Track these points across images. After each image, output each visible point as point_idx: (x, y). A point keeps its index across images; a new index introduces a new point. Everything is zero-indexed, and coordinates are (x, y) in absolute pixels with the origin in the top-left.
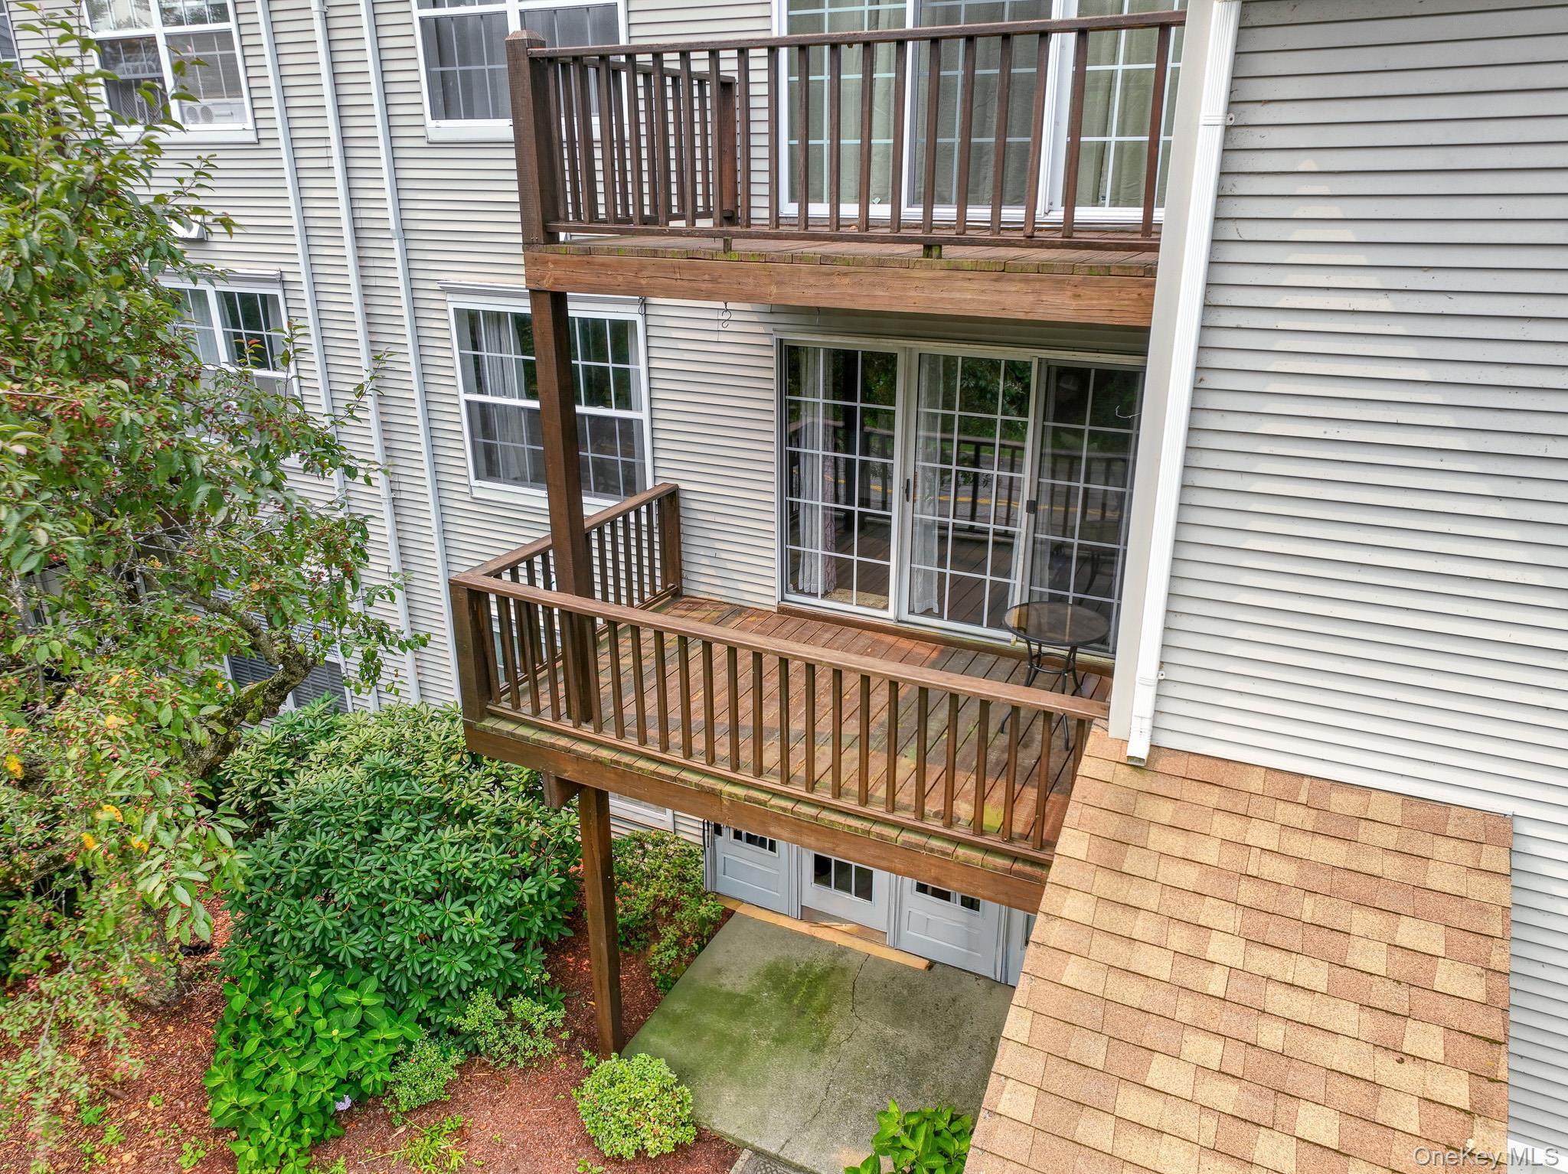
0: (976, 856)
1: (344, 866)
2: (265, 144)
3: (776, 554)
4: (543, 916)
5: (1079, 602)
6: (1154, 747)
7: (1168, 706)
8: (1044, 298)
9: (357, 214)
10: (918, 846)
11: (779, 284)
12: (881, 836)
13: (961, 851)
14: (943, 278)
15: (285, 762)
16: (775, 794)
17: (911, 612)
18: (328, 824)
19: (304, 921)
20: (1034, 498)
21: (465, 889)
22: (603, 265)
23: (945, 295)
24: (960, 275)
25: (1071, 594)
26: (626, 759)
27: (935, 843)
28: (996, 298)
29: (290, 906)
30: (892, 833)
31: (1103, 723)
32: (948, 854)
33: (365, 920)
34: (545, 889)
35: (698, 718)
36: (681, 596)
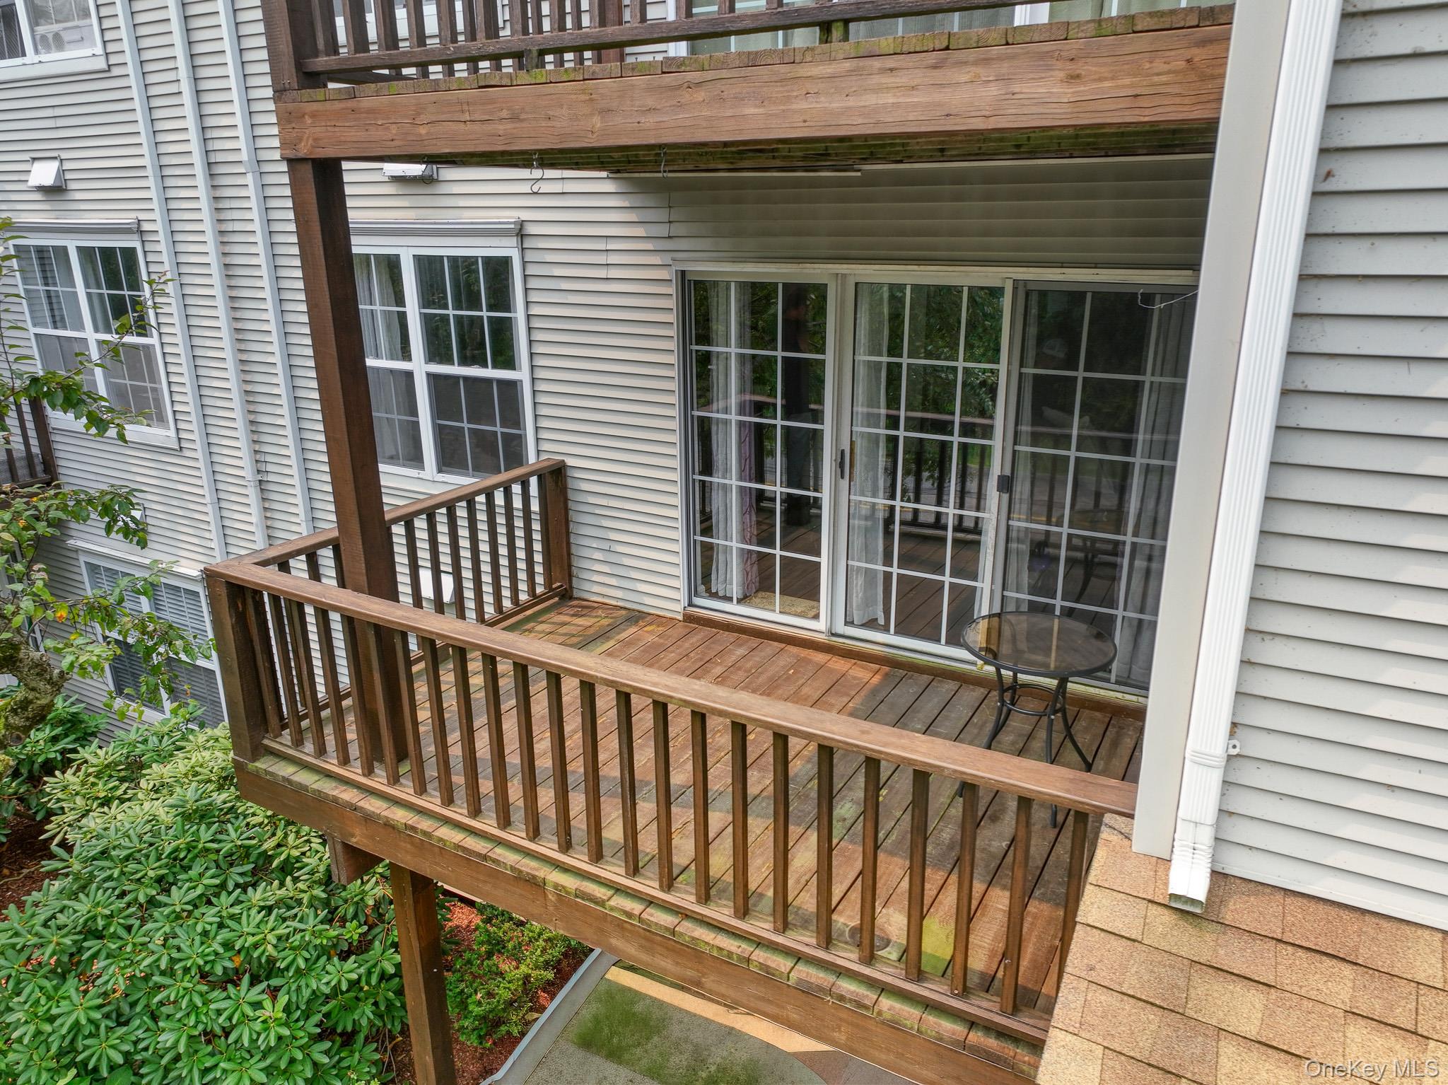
0: (909, 1014)
1: (115, 936)
2: (116, 71)
3: (680, 547)
4: (376, 1004)
5: (1069, 613)
6: (1218, 877)
7: (1244, 803)
8: (1016, 88)
9: (211, 146)
10: (821, 989)
11: (606, 112)
12: (764, 967)
13: (886, 1003)
14: (850, 73)
15: (116, 788)
16: (619, 890)
17: (848, 623)
18: (110, 878)
19: (54, 1011)
20: (1008, 472)
21: (264, 972)
22: (371, 111)
23: (851, 102)
24: (877, 63)
25: (1058, 603)
26: (425, 824)
27: (848, 987)
28: (937, 96)
29: (41, 988)
30: (781, 963)
31: (1120, 822)
32: (866, 1007)
33: (138, 1009)
34: (378, 969)
35: (544, 762)
36: (571, 598)
